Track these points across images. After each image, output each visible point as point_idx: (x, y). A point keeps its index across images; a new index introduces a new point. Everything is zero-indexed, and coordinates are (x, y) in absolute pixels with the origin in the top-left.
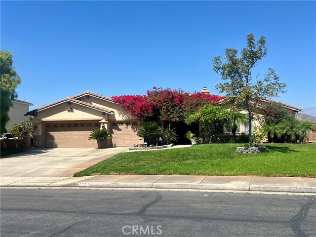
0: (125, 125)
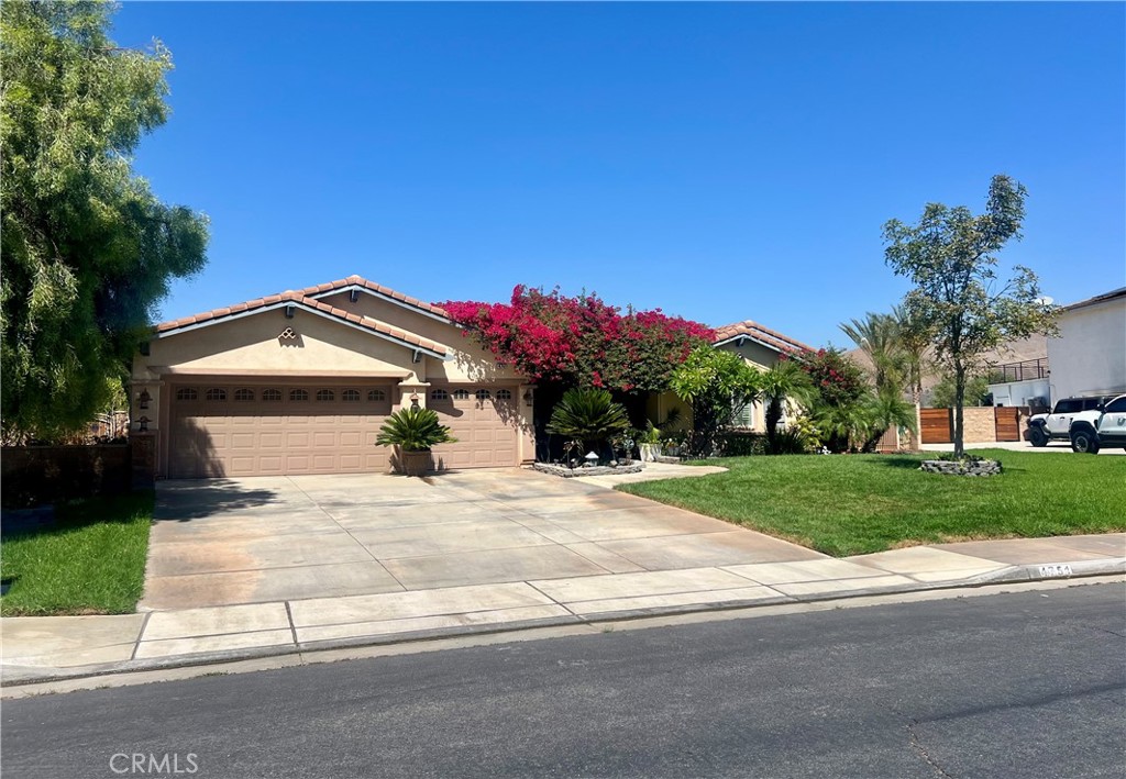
0: (472, 397)
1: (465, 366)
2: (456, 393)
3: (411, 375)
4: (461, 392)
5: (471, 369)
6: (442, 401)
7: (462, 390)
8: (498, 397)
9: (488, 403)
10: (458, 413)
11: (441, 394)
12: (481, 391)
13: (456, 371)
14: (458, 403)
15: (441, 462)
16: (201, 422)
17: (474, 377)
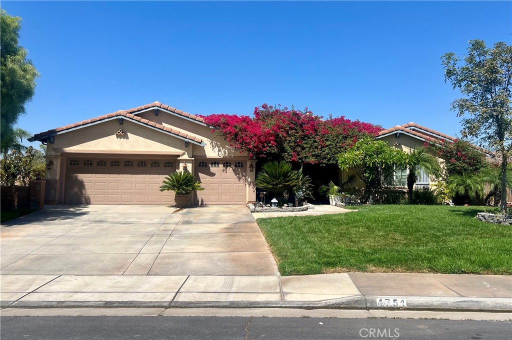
0: (221, 166)
1: (216, 149)
2: (212, 164)
3: (184, 154)
4: (215, 163)
5: (219, 151)
6: (204, 168)
7: (215, 162)
8: (236, 166)
9: (230, 169)
10: (213, 175)
11: (203, 164)
12: (226, 163)
13: (211, 152)
14: (213, 169)
15: (202, 201)
16: (81, 176)
17: (222, 154)
